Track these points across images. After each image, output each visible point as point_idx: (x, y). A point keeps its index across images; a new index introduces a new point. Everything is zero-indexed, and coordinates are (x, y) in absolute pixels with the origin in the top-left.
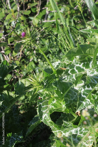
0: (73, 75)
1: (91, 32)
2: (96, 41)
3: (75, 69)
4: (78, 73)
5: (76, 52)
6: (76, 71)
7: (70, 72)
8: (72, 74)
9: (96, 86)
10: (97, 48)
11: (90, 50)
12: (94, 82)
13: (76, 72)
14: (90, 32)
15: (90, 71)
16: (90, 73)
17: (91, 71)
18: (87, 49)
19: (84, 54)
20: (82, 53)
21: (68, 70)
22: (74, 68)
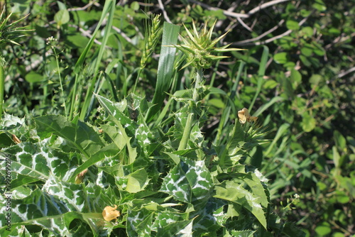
0: (23, 165)
1: (115, 113)
2: (115, 136)
3: (34, 157)
4: (34, 169)
5: (62, 127)
6: (34, 163)
7: (20, 157)
8: (19, 163)
9: (38, 219)
10: (107, 151)
11: (92, 145)
12: (43, 209)
13: (31, 166)
14: (113, 112)
15: (54, 183)
16: (51, 188)
17: (56, 185)
18: (87, 139)
19: (74, 143)
20: (73, 140)
21: (20, 150)
22: (34, 154)
